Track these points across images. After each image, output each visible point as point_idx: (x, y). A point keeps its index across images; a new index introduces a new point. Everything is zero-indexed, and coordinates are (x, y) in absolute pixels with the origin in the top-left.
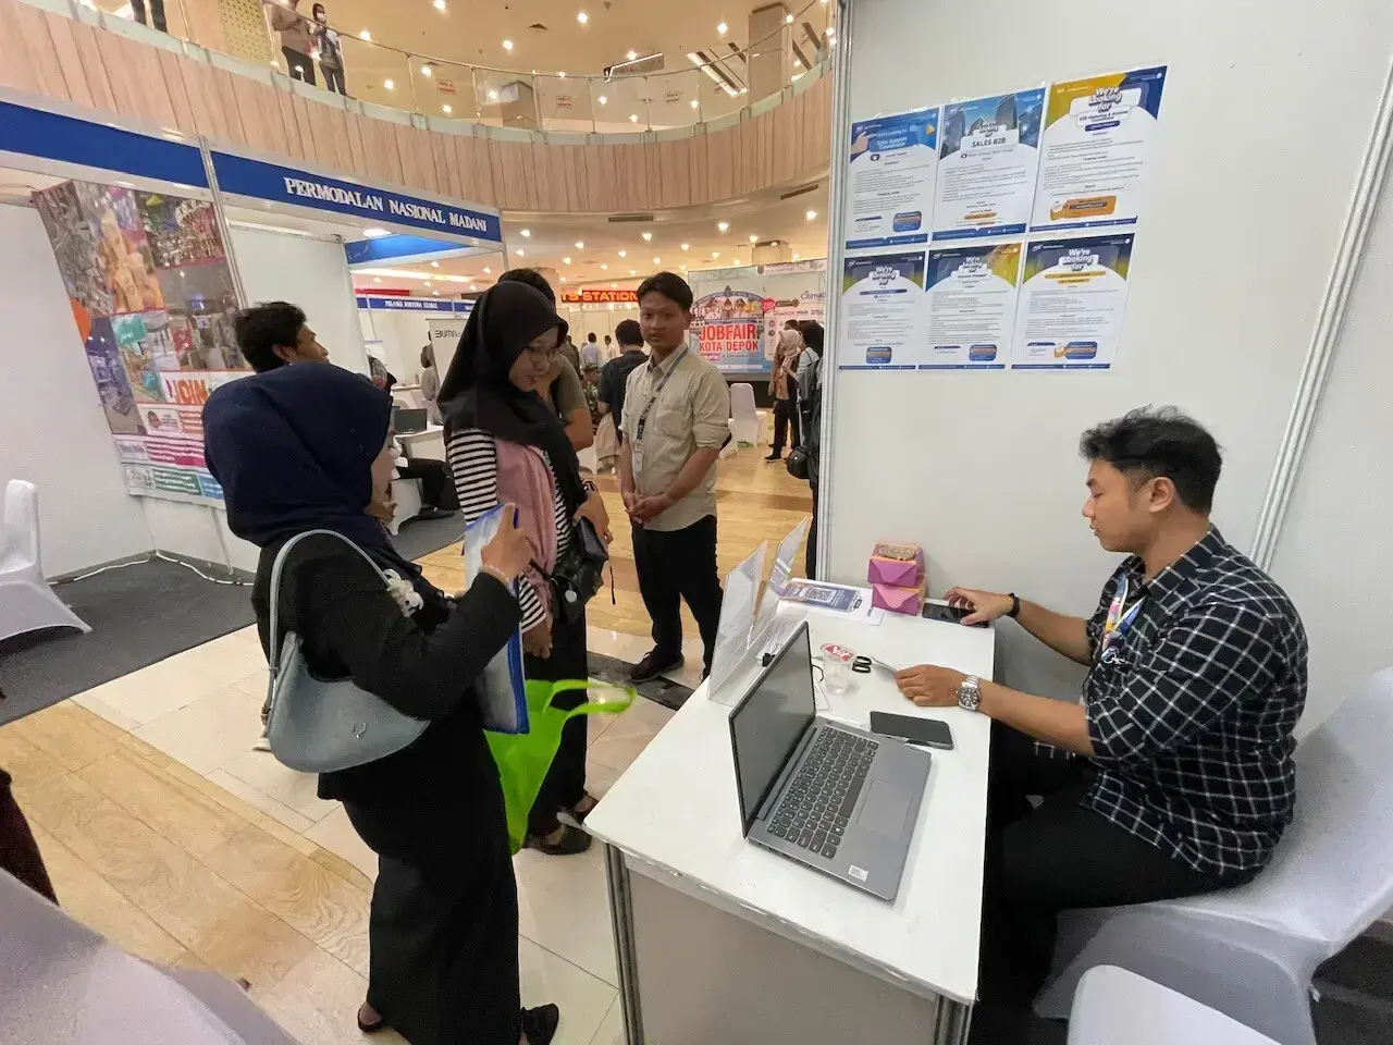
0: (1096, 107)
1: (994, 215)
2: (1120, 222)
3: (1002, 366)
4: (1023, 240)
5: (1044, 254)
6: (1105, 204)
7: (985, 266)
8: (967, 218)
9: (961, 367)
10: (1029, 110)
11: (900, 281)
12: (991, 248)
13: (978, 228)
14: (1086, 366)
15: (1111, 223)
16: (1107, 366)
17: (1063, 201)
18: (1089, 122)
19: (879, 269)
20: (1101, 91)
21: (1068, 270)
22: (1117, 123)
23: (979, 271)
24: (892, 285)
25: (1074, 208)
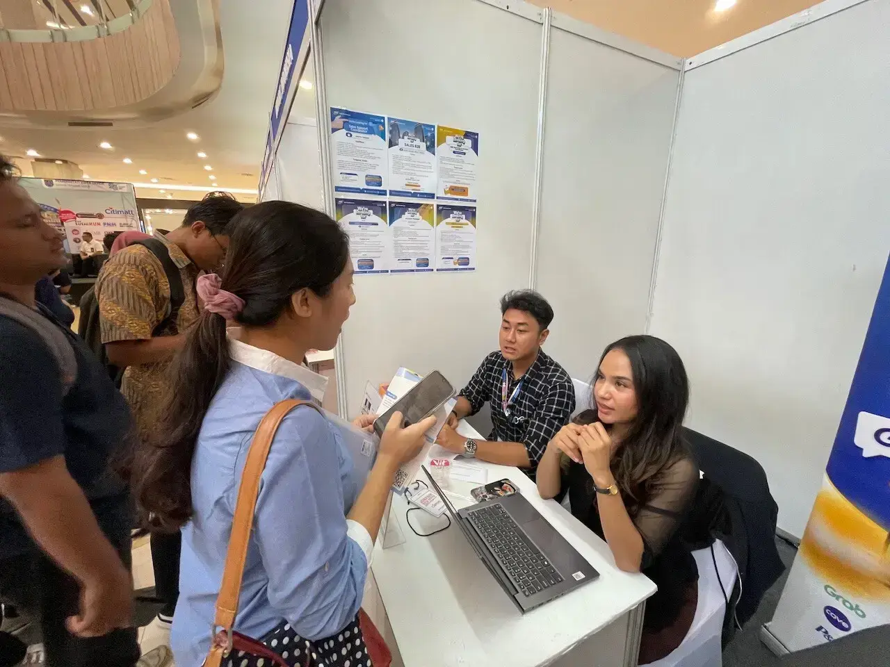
0: (456, 143)
1: (419, 186)
2: (471, 201)
3: (432, 270)
4: (434, 202)
5: (445, 211)
6: (464, 191)
7: (418, 214)
8: (406, 185)
9: (413, 271)
10: (429, 134)
11: (374, 218)
12: (420, 205)
13: (413, 192)
14: (466, 269)
15: (467, 200)
16: (474, 269)
17: (449, 185)
18: (454, 149)
19: (359, 208)
20: (457, 136)
21: (454, 221)
22: (465, 154)
23: (416, 217)
24: (369, 220)
25: (453, 190)
